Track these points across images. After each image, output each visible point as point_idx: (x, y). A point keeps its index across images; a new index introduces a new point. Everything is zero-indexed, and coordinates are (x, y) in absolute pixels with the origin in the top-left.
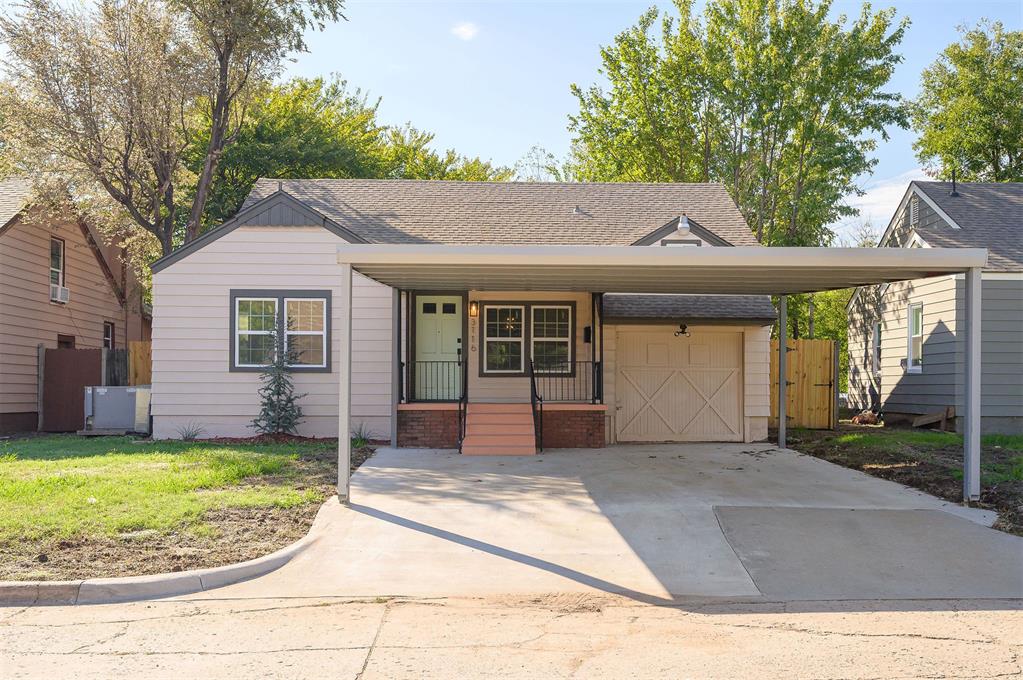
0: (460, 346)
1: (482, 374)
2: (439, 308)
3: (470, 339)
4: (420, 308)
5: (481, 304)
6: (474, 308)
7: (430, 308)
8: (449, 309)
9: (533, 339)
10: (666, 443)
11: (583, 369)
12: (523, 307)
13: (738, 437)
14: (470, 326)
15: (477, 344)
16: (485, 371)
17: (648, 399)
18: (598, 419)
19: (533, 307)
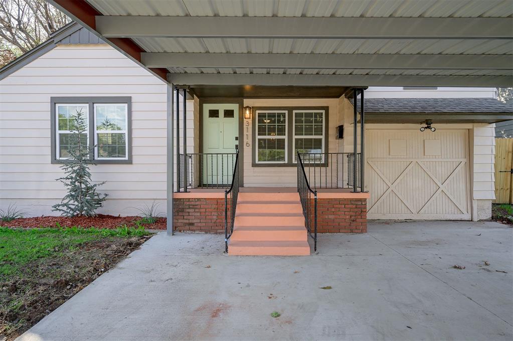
0: (237, 143)
1: (254, 165)
2: (221, 114)
3: (245, 137)
4: (206, 113)
5: (253, 109)
6: (248, 112)
7: (214, 114)
8: (229, 114)
9: (295, 137)
10: (406, 221)
11: (334, 160)
12: (286, 112)
13: (467, 217)
14: (245, 127)
15: (250, 141)
16: (257, 162)
17: (390, 184)
18: (360, 207)
19: (294, 112)
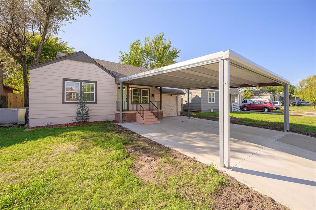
0: (126, 97)
1: (132, 104)
5: (131, 88)
9: (142, 96)
12: (140, 89)
13: (177, 115)
14: (129, 93)
15: (131, 97)
18: (162, 113)
